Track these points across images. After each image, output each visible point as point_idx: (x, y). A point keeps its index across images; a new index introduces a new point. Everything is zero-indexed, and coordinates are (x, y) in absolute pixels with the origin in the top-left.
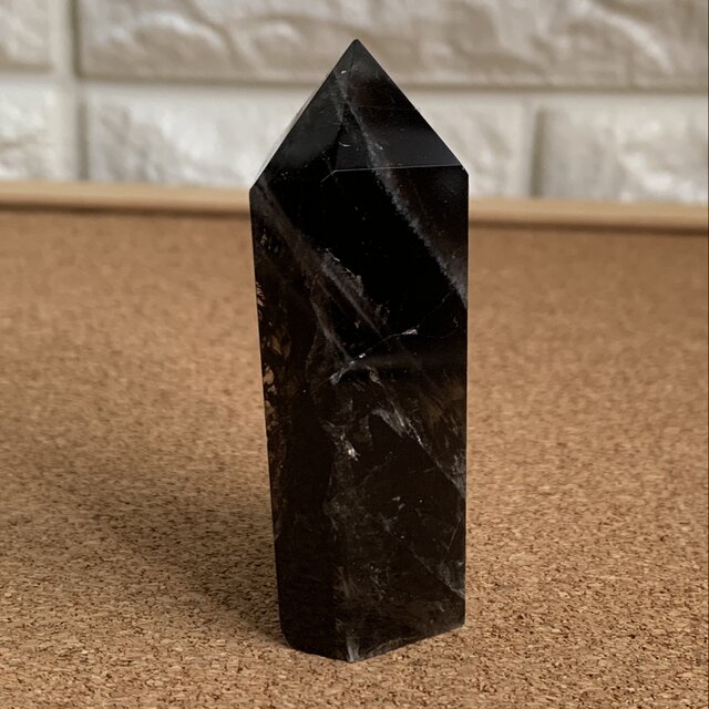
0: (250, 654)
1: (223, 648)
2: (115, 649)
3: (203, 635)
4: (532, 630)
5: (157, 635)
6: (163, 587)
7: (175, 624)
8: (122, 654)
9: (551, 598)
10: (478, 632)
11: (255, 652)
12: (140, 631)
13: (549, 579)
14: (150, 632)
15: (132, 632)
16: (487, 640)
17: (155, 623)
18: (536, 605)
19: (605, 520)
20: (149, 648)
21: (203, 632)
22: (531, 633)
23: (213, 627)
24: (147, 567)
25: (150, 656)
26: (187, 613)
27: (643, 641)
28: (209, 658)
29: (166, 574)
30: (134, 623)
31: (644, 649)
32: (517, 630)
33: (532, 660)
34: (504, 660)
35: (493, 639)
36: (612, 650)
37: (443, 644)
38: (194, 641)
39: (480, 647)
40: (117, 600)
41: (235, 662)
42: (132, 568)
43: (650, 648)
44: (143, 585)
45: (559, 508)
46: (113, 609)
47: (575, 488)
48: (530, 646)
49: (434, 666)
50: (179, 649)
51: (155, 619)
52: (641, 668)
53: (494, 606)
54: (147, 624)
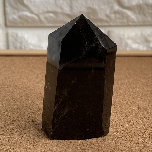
0: (47, 148)
1: (41, 148)
2: (17, 148)
3: (37, 145)
4: (108, 141)
5: (26, 145)
6: (27, 135)
7: (30, 143)
8: (19, 150)
9: (113, 135)
10: (97, 142)
11: (48, 148)
12: (23, 145)
13: (112, 131)
15: (21, 145)
16: (99, 144)
17: (26, 143)
18: (109, 136)
19: (124, 118)
20: (25, 148)
21: (37, 144)
22: (108, 142)
23: (39, 143)
24: (24, 131)
25: (25, 150)
26: (33, 141)
27: (133, 143)
28: (38, 149)
29: (28, 133)
30: (21, 143)
31: (133, 145)
32: (105, 142)
33: (109, 148)
34: (103, 148)
35: (100, 144)
36: (126, 145)
37: (89, 145)
38: (35, 146)
39: (97, 146)
40: (17, 138)
41: (44, 150)
42: (20, 131)
43: (134, 144)
44: (23, 135)
45: (114, 116)
46: (16, 140)
47: (118, 111)
48: (108, 145)
49: (87, 150)
50: (31, 148)
51: (26, 142)
52: (132, 149)
54: (24, 143)
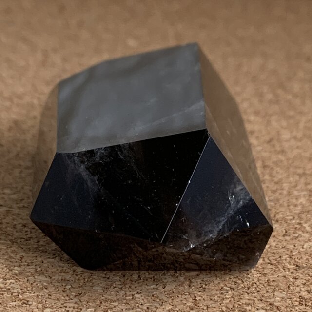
14: (34, 303)
53: (298, 282)
54: (30, 297)
